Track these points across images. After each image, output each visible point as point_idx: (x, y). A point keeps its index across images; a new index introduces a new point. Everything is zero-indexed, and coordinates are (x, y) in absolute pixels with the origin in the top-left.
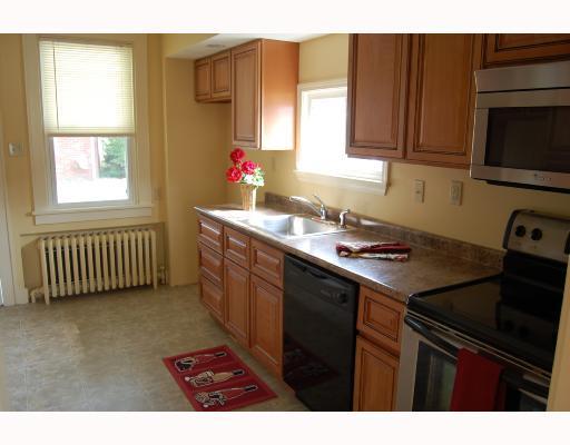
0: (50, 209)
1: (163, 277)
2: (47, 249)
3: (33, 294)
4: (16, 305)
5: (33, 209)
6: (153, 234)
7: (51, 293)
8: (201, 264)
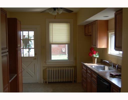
0: (50, 61)
1: (75, 80)
2: (48, 70)
3: (44, 81)
4: (41, 83)
5: (46, 61)
6: (73, 68)
7: (48, 81)
8: (82, 77)
